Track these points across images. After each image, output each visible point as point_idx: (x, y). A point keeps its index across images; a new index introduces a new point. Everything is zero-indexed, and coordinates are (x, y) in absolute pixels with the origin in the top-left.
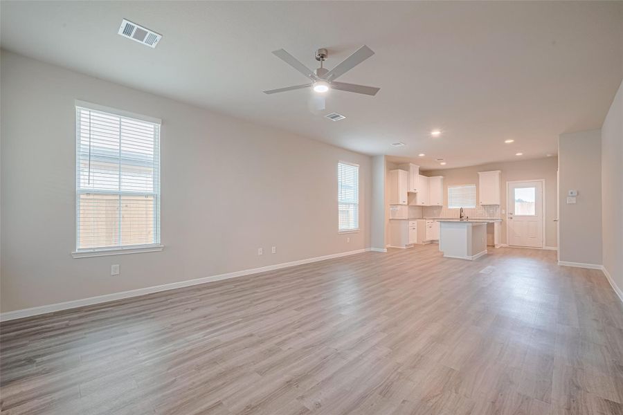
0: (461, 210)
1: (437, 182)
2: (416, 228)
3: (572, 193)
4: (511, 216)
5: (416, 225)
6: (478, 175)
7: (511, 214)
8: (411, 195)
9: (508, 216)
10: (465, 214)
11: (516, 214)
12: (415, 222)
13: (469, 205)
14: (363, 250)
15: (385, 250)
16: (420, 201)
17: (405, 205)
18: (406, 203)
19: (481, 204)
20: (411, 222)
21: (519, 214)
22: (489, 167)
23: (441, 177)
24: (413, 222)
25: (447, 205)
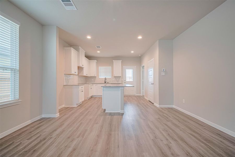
0: (106, 79)
1: (94, 63)
2: (83, 90)
3: (163, 70)
4: (125, 82)
5: (83, 88)
6: (113, 62)
7: (125, 81)
8: (80, 68)
9: (124, 81)
10: (107, 81)
11: (127, 81)
12: (83, 86)
13: (109, 77)
14: (29, 122)
15: (57, 115)
16: (85, 73)
17: (76, 75)
18: (77, 73)
19: (114, 76)
20: (80, 87)
21: (128, 81)
22: (117, 58)
23: (96, 61)
24: (82, 87)
25: (98, 76)
